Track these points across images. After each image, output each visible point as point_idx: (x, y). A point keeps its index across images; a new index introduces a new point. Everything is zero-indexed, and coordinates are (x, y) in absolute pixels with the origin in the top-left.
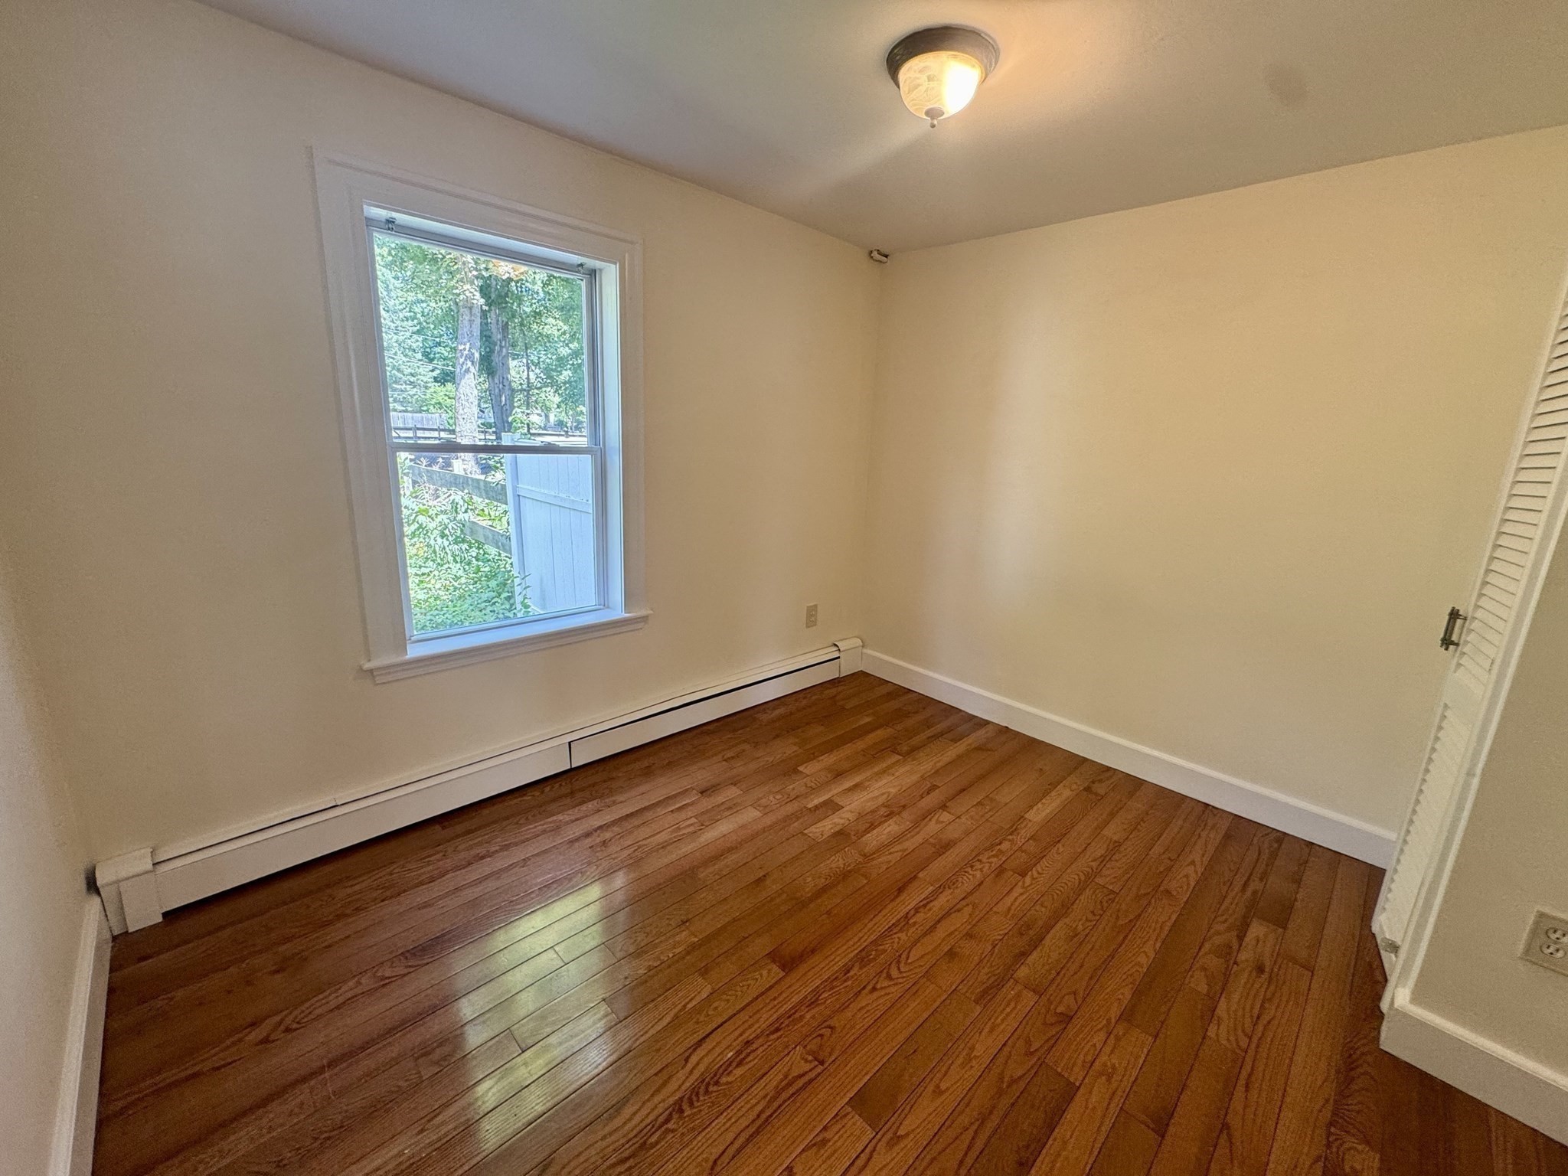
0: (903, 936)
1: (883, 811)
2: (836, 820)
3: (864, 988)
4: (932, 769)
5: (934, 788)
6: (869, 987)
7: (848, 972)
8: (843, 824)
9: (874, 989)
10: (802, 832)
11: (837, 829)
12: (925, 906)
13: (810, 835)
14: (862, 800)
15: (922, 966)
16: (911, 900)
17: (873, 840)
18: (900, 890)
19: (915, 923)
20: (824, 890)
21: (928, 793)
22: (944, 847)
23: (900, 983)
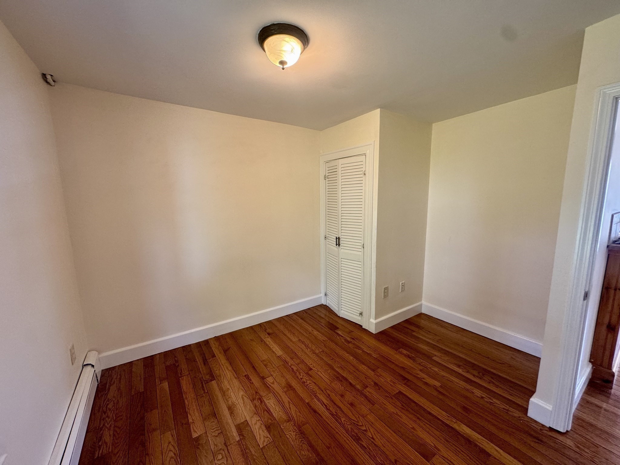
0: (343, 419)
1: (257, 403)
2: (257, 427)
3: (373, 442)
4: (232, 372)
5: (247, 377)
6: (372, 440)
7: (364, 447)
8: (261, 424)
9: (373, 438)
10: (262, 449)
11: (264, 428)
12: (326, 406)
13: (265, 444)
14: (243, 409)
15: (359, 417)
16: (321, 409)
17: (277, 412)
18: (315, 411)
19: (335, 412)
20: (311, 446)
21: (250, 380)
22: (289, 387)
23: (368, 427)
